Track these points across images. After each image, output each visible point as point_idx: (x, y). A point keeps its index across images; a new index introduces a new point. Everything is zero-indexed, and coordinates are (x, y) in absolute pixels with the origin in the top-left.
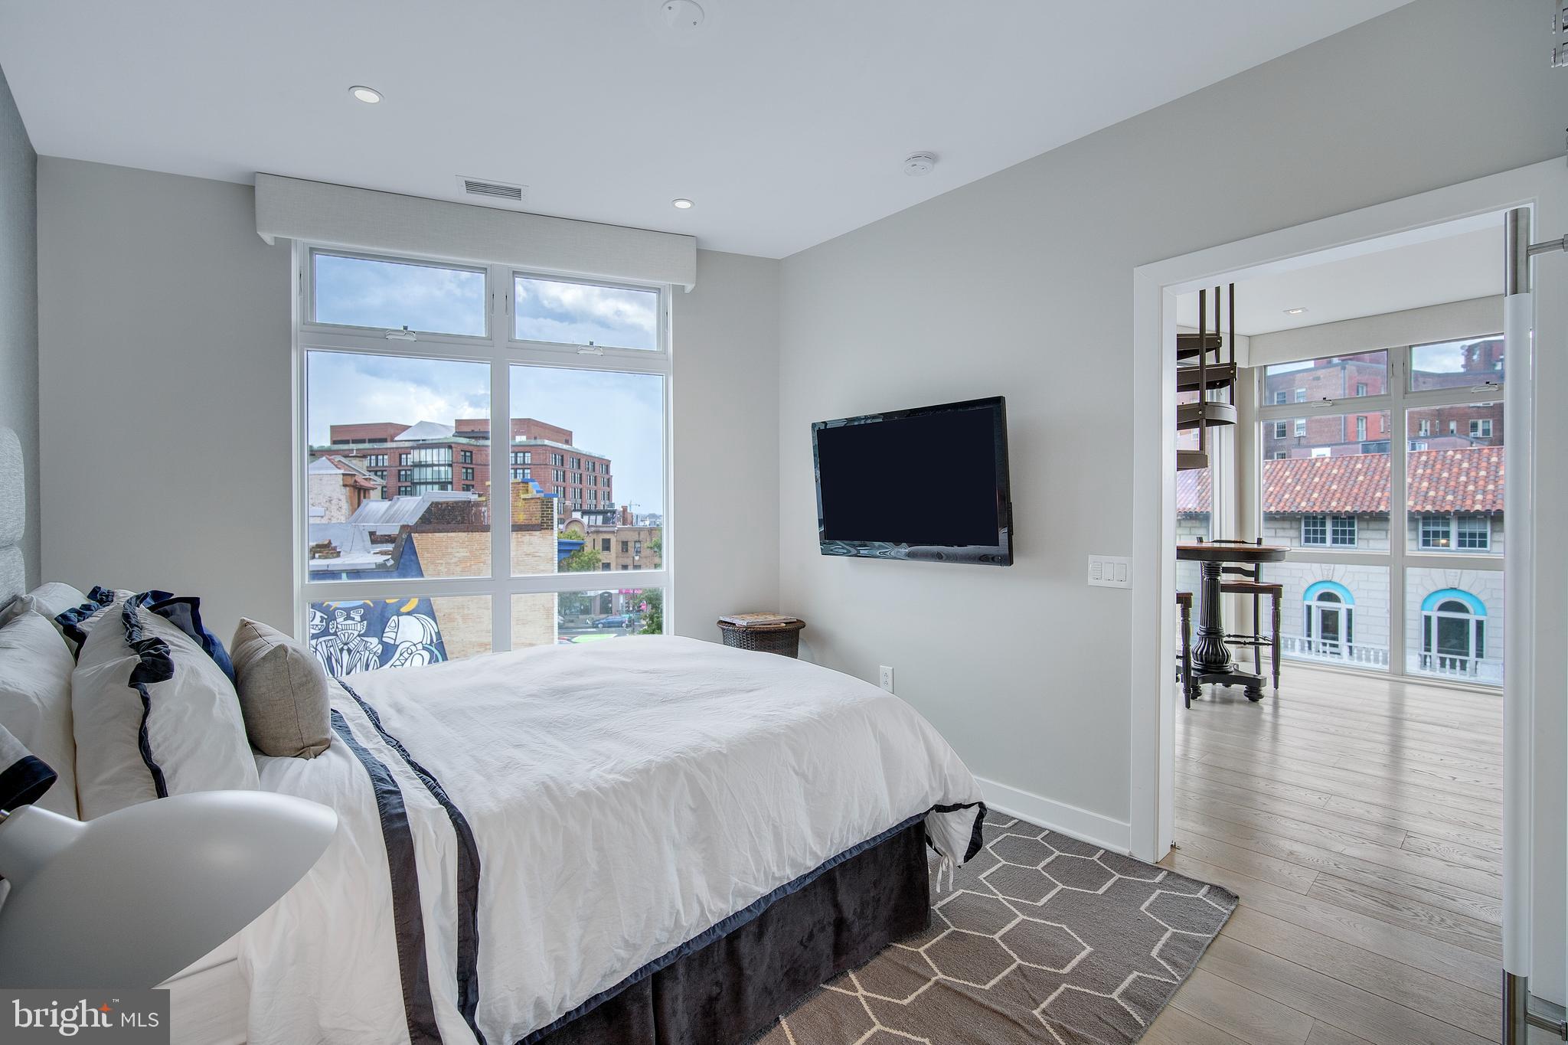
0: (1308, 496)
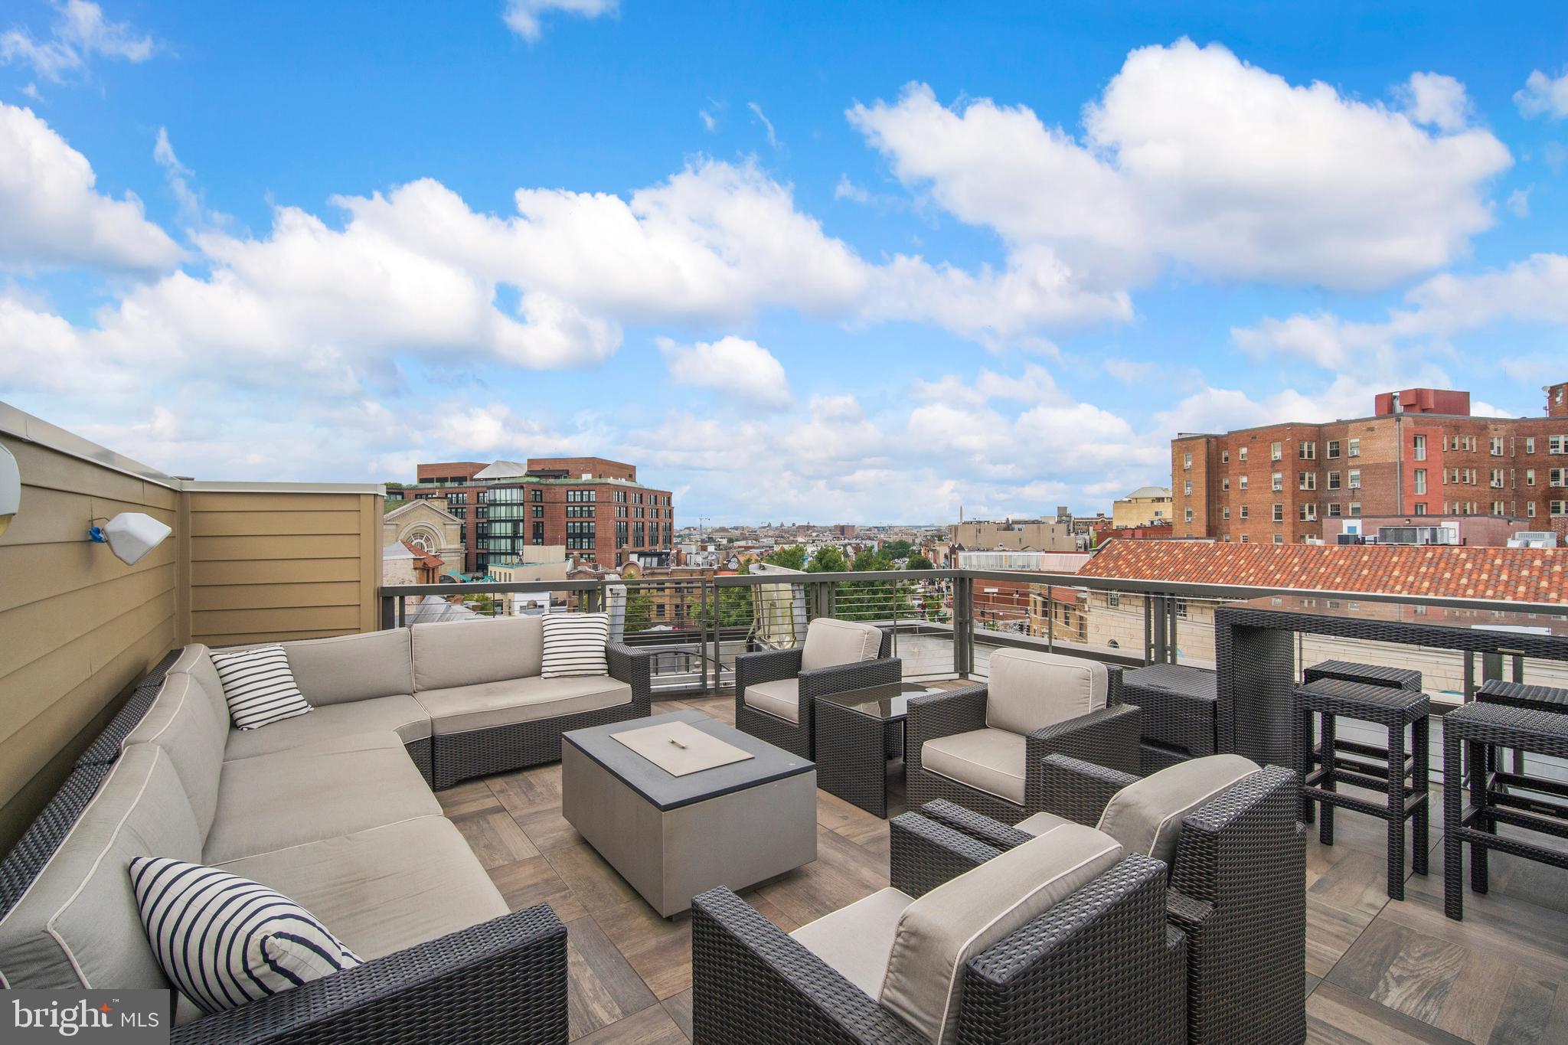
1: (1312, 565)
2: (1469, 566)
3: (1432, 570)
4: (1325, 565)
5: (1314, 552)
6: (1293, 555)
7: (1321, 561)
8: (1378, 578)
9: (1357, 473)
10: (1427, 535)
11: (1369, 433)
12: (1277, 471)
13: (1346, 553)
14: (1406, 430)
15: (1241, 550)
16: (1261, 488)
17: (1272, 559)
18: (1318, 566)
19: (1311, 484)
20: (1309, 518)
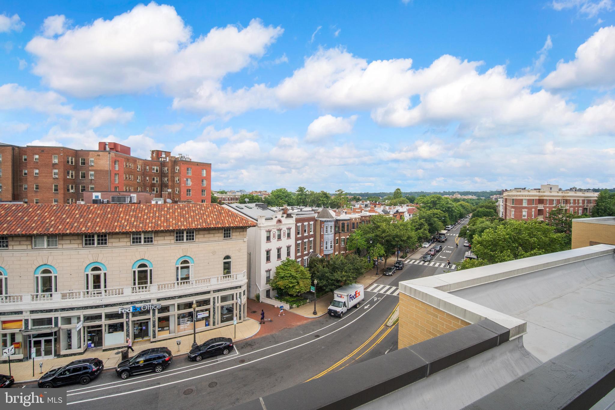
0: (86, 224)
1: (85, 214)
2: (146, 211)
3: (134, 213)
4: (91, 214)
5: (85, 208)
6: (75, 210)
7: (89, 212)
8: (115, 218)
9: (93, 173)
10: (129, 200)
11: (98, 157)
12: (56, 169)
13: (101, 208)
14: (112, 158)
15: (45, 208)
16: (46, 176)
17: (63, 212)
18: (88, 214)
19: (72, 176)
20: (71, 191)
